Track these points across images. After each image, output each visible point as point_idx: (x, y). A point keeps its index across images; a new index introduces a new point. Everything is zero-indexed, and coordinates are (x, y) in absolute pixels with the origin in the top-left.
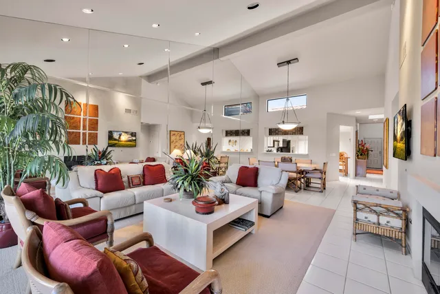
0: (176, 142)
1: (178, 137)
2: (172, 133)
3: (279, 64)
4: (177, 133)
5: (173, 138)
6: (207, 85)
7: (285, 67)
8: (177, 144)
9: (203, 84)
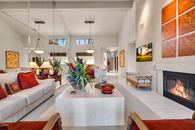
0: (12, 59)
1: (13, 57)
2: (8, 53)
3: (86, 22)
4: (12, 53)
5: (9, 57)
6: (40, 24)
7: (89, 24)
8: (12, 61)
9: (36, 22)
